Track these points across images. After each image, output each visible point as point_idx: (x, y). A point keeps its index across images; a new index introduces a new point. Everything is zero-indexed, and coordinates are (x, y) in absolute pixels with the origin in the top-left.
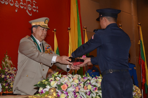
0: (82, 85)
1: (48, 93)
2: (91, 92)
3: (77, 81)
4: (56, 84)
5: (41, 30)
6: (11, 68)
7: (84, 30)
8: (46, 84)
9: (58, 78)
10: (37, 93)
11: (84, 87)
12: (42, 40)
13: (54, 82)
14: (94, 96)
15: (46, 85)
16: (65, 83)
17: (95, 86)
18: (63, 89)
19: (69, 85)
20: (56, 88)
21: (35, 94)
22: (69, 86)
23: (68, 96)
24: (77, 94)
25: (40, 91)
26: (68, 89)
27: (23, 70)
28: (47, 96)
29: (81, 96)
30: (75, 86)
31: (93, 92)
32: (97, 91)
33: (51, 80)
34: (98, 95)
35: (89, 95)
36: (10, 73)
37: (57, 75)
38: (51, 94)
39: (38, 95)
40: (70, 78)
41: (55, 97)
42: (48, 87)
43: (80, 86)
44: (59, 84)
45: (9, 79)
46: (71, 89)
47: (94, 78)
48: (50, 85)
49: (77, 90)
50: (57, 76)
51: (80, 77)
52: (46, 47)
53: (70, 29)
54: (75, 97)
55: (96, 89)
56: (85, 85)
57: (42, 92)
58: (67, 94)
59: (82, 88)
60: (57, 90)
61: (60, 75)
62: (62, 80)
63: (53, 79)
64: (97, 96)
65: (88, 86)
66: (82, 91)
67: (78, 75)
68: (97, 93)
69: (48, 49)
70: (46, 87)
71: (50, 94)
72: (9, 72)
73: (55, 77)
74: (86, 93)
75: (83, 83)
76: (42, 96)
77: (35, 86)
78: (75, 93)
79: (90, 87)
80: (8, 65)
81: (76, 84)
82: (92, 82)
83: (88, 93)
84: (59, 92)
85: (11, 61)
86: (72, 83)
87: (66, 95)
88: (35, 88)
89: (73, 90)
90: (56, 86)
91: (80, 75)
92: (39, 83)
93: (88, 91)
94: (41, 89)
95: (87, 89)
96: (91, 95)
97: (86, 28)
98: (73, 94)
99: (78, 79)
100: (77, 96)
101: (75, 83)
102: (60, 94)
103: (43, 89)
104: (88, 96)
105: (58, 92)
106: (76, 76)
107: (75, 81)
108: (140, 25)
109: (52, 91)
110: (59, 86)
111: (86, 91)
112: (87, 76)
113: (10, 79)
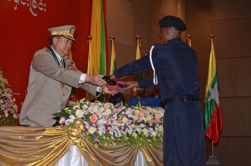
0: (115, 116)
1: (73, 125)
2: (126, 126)
3: (109, 112)
4: (83, 113)
5: (64, 41)
6: (6, 90)
7: (111, 41)
8: (70, 113)
9: (85, 106)
10: (57, 124)
11: (117, 120)
12: (64, 55)
13: (80, 111)
14: (130, 132)
15: (69, 115)
16: (95, 113)
17: (131, 119)
18: (91, 121)
19: (100, 116)
20: (83, 118)
21: (54, 126)
22: (99, 118)
23: (98, 130)
24: (109, 128)
25: (61, 122)
26: (98, 121)
27: (36, 93)
28: (72, 129)
29: (114, 131)
30: (107, 118)
31: (129, 126)
32: (133, 126)
33: (77, 108)
34: (134, 131)
35: (124, 130)
36: (5, 97)
37: (84, 101)
38: (77, 126)
39: (59, 127)
40: (100, 106)
41: (82, 130)
42: (72, 118)
43: (113, 118)
44: (86, 113)
45: (2, 105)
46: (102, 122)
47: (129, 109)
48: (74, 114)
49: (110, 123)
50: (83, 103)
51: (113, 107)
52: (68, 64)
53: (91, 39)
54: (107, 132)
55: (132, 123)
56: (119, 117)
57: (64, 124)
58: (97, 127)
59: (115, 120)
60: (85, 122)
61: (88, 103)
62: (90, 109)
63: (78, 106)
64: (134, 133)
65: (123, 118)
66: (116, 124)
67: (110, 104)
68: (134, 129)
69: (70, 66)
70: (69, 117)
71: (75, 126)
72: (3, 95)
73: (81, 105)
74: (120, 128)
75: (116, 114)
76: (64, 128)
77: (54, 115)
78: (106, 126)
79: (125, 120)
80: (3, 85)
81: (108, 115)
82: (127, 112)
83: (123, 128)
84: (87, 124)
85: (6, 80)
86: (103, 114)
87: (95, 129)
88: (54, 118)
89: (105, 122)
90: (83, 117)
91: (112, 104)
92: (59, 112)
93: (123, 124)
94: (62, 120)
95: (122, 123)
96: (126, 129)
97: (113, 38)
98: (104, 127)
99: (110, 108)
100: (109, 130)
101: (106, 114)
102: (87, 127)
103: (66, 119)
104: (123, 132)
105: (85, 125)
106: (107, 105)
107: (106, 110)
108: (189, 37)
109: (78, 122)
110: (87, 117)
111: (121, 125)
112: (120, 105)
113: (4, 105)
